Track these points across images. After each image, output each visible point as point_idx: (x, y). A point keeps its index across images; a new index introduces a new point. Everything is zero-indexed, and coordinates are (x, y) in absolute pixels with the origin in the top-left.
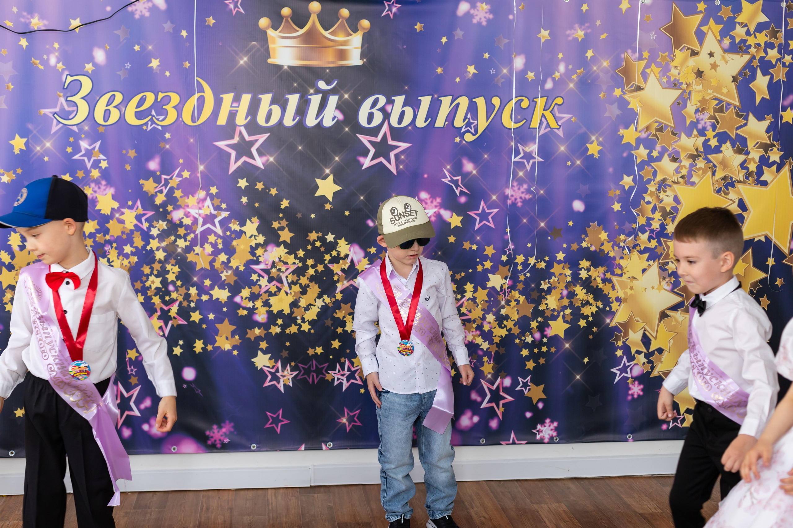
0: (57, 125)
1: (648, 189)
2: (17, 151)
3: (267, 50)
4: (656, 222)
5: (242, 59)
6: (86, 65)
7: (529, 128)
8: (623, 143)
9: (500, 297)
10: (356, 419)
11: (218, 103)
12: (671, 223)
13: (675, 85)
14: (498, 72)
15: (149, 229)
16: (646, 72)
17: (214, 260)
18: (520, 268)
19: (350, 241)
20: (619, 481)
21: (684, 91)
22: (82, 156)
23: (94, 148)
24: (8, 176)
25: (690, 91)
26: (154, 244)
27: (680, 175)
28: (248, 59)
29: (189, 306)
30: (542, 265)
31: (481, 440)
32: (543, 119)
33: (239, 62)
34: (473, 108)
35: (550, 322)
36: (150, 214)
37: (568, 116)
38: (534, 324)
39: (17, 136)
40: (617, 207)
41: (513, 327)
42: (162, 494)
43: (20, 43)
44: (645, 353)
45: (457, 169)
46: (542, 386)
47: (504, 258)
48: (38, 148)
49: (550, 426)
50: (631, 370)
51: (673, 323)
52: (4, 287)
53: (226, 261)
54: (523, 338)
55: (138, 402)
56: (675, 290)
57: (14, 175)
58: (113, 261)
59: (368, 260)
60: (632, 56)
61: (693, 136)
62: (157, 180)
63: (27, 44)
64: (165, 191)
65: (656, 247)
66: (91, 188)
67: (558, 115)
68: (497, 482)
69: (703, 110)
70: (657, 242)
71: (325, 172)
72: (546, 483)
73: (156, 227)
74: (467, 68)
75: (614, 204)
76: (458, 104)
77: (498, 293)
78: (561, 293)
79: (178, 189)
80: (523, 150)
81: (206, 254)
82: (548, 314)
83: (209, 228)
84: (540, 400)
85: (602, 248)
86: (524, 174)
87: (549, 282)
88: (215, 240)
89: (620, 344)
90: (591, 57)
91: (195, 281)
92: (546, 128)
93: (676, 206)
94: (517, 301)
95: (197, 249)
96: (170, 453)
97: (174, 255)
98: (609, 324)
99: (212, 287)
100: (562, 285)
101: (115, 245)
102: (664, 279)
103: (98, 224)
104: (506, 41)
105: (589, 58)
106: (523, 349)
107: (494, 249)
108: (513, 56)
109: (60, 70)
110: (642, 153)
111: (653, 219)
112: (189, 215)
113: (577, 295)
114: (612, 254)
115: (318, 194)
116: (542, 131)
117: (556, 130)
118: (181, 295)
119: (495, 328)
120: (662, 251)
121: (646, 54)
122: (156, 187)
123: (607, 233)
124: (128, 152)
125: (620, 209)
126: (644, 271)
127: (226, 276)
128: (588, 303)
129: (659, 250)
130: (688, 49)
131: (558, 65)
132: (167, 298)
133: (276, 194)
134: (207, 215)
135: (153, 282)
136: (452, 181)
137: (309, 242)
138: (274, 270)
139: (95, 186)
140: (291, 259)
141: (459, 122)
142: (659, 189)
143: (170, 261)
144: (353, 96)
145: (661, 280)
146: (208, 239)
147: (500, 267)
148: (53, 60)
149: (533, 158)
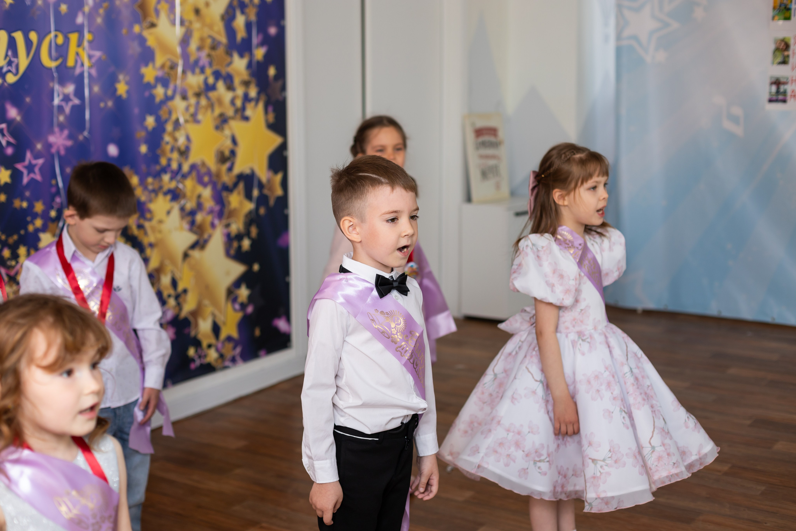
4: (174, 162)
7: (66, 67)
8: (144, 82)
12: (185, 162)
14: (34, 3)
16: (158, 9)
21: (188, 28)
25: (192, 29)
27: (190, 113)
32: (77, 57)
37: (98, 54)
40: (143, 149)
44: (174, 296)
45: (2, 115)
47: (53, 214)
51: (193, 262)
56: (193, 229)
61: (196, 74)
69: (202, 48)
75: (141, 146)
86: (64, 119)
92: (81, 67)
93: (188, 145)
107: (42, 204)
110: (160, 92)
111: (172, 159)
114: (143, 198)
116: (78, 71)
123: (138, 178)
126: (169, 213)
142: (174, 129)
145: (182, 220)
147: (50, 224)
149: (71, 100)
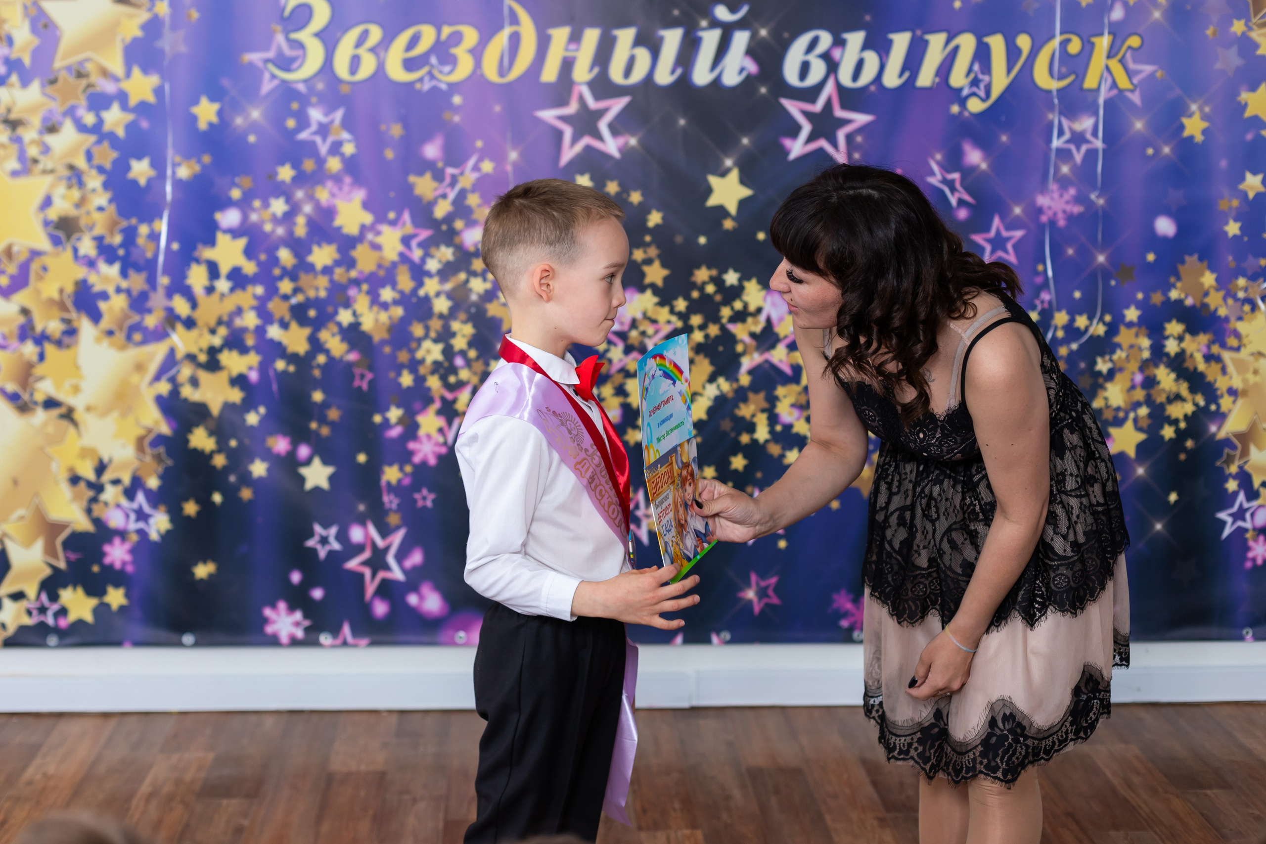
0: (270, 81)
2: (202, 125)
7: (1081, 89)
8: (1246, 116)
10: (770, 592)
11: (543, 44)
15: (423, 261)
18: (1060, 334)
20: (1227, 709)
22: (312, 134)
23: (332, 122)
24: (187, 168)
26: (431, 286)
30: (1100, 330)
32: (1106, 74)
35: (1113, 431)
36: (425, 234)
37: (1148, 69)
39: (204, 99)
40: (1233, 228)
42: (438, 714)
45: (954, 161)
48: (239, 121)
50: (1252, 515)
52: (178, 358)
55: (400, 556)
57: (198, 166)
58: (361, 315)
62: (439, 176)
64: (452, 195)
66: (327, 190)
67: (1132, 66)
71: (722, 163)
73: (435, 256)
75: (1227, 223)
76: (956, 49)
78: (1132, 380)
79: (473, 192)
80: (1071, 129)
82: (1108, 415)
85: (1207, 300)
86: (1071, 170)
87: (1111, 360)
89: (1233, 469)
96: (452, 643)
97: (465, 306)
98: (1214, 435)
100: (1134, 366)
103: (339, 250)
113: (1158, 383)
114: (1222, 312)
115: (712, 201)
116: (1104, 95)
117: (1128, 94)
118: (475, 373)
122: (436, 188)
124: (389, 128)
125: (1239, 233)
128: (1178, 397)
133: (640, 204)
135: (428, 351)
136: (945, 181)
137: (694, 286)
138: (634, 334)
139: (334, 185)
140: (663, 314)
141: (958, 78)
143: (459, 315)
144: (776, 33)
149: (1087, 142)
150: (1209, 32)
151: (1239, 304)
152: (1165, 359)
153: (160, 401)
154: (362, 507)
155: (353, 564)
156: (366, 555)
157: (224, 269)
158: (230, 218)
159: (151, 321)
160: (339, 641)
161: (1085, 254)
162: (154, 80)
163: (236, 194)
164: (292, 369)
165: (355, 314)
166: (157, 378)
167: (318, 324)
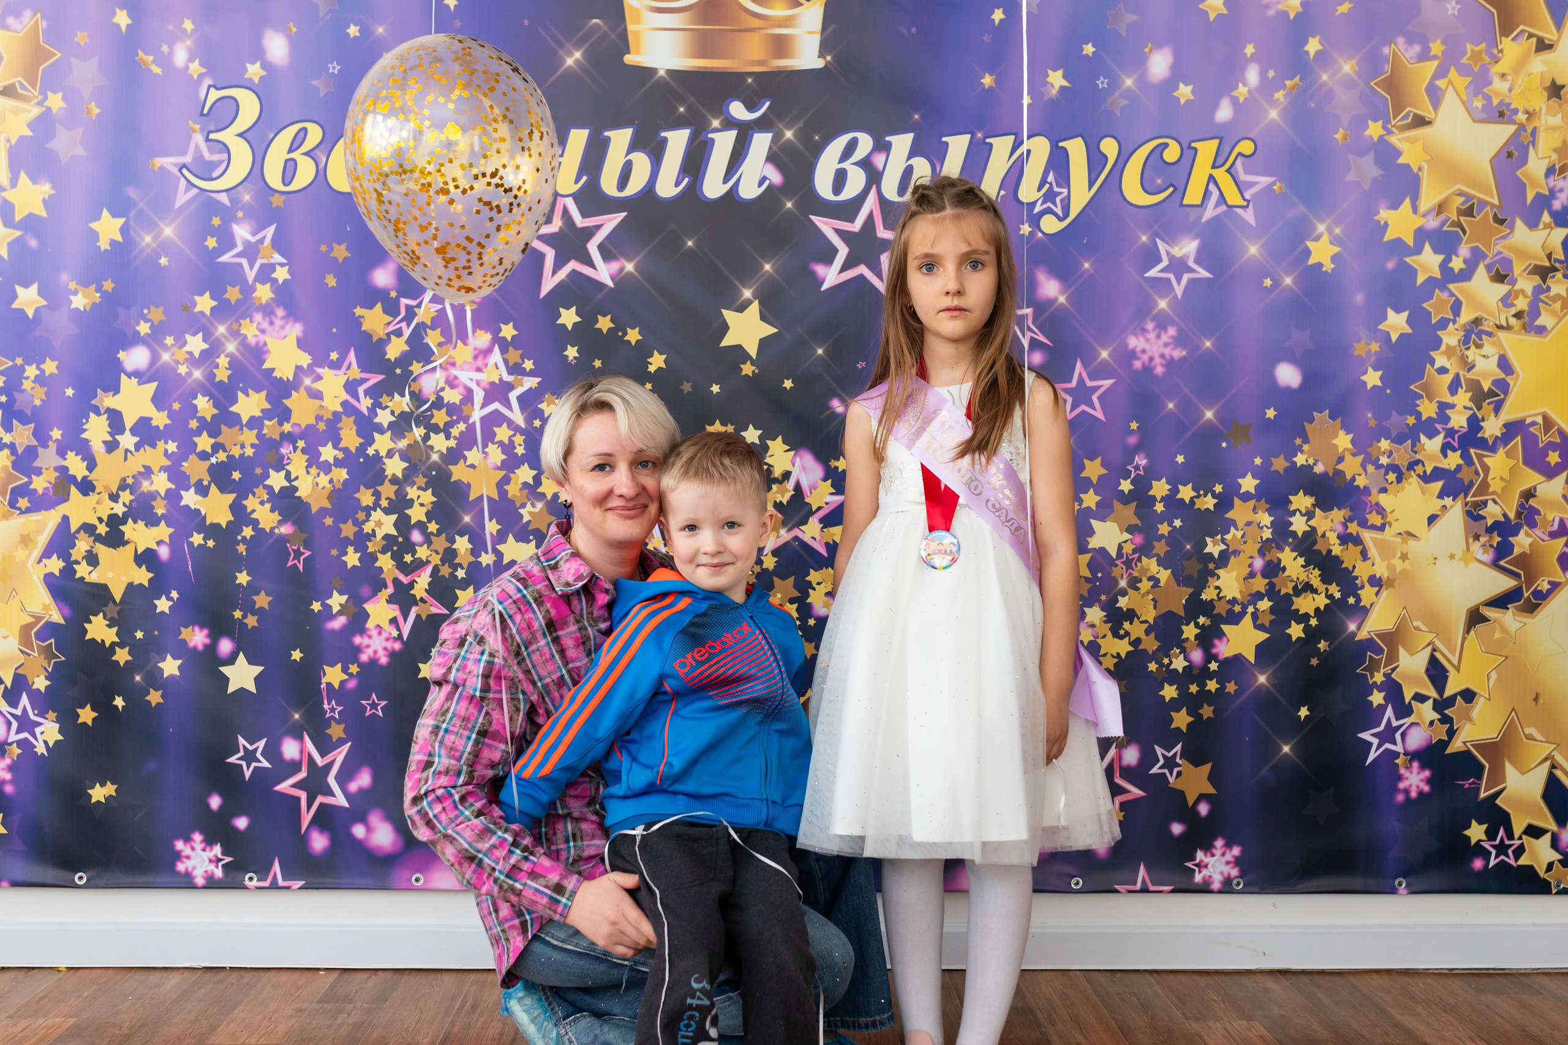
0: (187, 191)
1: (1441, 340)
2: (104, 245)
3: (624, 36)
4: (1458, 412)
5: (570, 55)
6: (249, 66)
7: (1181, 205)
8: (1386, 239)
9: (1116, 572)
12: (1493, 415)
13: (1501, 114)
14: (1115, 84)
15: (372, 411)
16: (1437, 87)
17: (506, 480)
18: (1159, 507)
19: (794, 445)
20: (1378, 980)
21: (1522, 127)
22: (237, 256)
23: (262, 240)
24: (84, 296)
25: (1535, 129)
26: (382, 443)
27: (1513, 311)
28: (583, 55)
29: (452, 575)
30: (1208, 503)
31: (1073, 881)
32: (1212, 187)
33: (564, 62)
34: (1059, 163)
35: (1224, 627)
36: (375, 379)
37: (1264, 180)
38: (1190, 632)
39: (105, 213)
40: (1372, 378)
41: (1143, 636)
42: (388, 975)
43: (116, 20)
44: (1435, 700)
45: (1025, 293)
46: (1208, 767)
47: (1126, 486)
48: (148, 239)
49: (1223, 854)
50: (1403, 735)
51: (1497, 635)
52: (73, 529)
53: (531, 482)
54: (1166, 661)
55: (344, 778)
56: (1502, 563)
57: (98, 295)
58: (297, 478)
59: (833, 486)
60: (1406, 50)
61: (1541, 226)
62: (391, 309)
63: (129, 22)
64: (407, 333)
65: (1459, 467)
66: (255, 324)
67: (1243, 177)
68: (1107, 974)
69: (1562, 170)
70: (1462, 457)
71: (741, 296)
72: (1217, 978)
73: (387, 407)
74: (1047, 76)
75: (1365, 372)
76: (1028, 154)
77: (1112, 562)
78: (1250, 565)
79: (433, 328)
80: (1168, 253)
81: (491, 466)
82: (1221, 609)
83: (496, 411)
84: (1202, 797)
85: (1339, 467)
86: (1170, 305)
87: (1223, 541)
88: (510, 438)
89: (1379, 678)
90: (1317, 53)
91: (467, 523)
92: (1217, 206)
93: (1503, 380)
94: (1155, 581)
95: (473, 456)
97: (424, 468)
98: (1354, 634)
99: (501, 538)
100: (1252, 548)
101: (301, 444)
102: (1477, 537)
103: (267, 399)
104: (1132, 18)
105: (1312, 54)
106: (1166, 685)
107: (1103, 465)
108: (1146, 50)
109: (195, 77)
110: (1428, 262)
111: (1453, 406)
112: (456, 382)
113: (1284, 569)
114: (1361, 482)
115: (727, 341)
116: (1209, 213)
117: (1239, 211)
118: (437, 553)
119: (1104, 637)
120: (1473, 477)
121: (1437, 48)
122: (389, 324)
123: (1351, 436)
124: (331, 249)
125: (1379, 383)
126: (1432, 519)
127: (530, 513)
128: (1308, 588)
129: (1465, 475)
130: (1531, 35)
131: (1243, 70)
132: (408, 558)
133: (637, 341)
134: (492, 384)
135: (379, 524)
139: (264, 319)
141: (1028, 191)
142: (1466, 342)
143: (416, 479)
144: (804, 135)
145: (1471, 540)
146: (495, 434)
147: (1117, 505)
148: (181, 56)
149: (1191, 270)
150: (1337, 136)
151: (1383, 470)
152: (1291, 540)
153: (49, 580)
154: (297, 716)
155: (284, 786)
156: (303, 774)
157: (129, 421)
158: (136, 358)
159: (39, 484)
160: (266, 884)
161: (1189, 410)
162: (45, 189)
163: (144, 328)
164: (211, 543)
165: (288, 474)
166: (46, 554)
167: (243, 490)
